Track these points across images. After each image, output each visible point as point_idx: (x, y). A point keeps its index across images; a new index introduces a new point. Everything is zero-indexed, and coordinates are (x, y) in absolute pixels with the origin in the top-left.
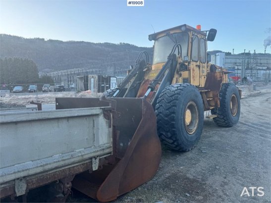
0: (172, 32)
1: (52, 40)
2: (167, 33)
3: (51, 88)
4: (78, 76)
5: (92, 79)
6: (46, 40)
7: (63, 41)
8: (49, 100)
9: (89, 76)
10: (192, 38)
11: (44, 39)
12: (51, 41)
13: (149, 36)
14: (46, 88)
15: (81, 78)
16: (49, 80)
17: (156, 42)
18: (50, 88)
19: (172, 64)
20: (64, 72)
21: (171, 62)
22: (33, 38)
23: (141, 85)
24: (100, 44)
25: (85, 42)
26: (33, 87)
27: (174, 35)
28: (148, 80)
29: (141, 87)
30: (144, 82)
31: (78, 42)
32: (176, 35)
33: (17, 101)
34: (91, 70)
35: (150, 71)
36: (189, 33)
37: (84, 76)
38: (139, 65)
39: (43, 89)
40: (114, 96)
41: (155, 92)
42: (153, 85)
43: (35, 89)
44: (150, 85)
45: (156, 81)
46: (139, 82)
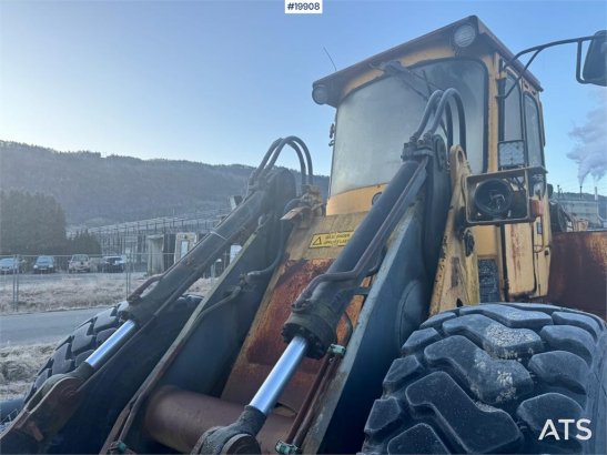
0: (407, 62)
1: (117, 157)
2: (387, 64)
3: (91, 262)
4: (153, 237)
5: (185, 244)
6: (103, 156)
7: (143, 159)
8: (53, 300)
9: (178, 235)
10: (501, 83)
11: (99, 154)
12: (114, 158)
13: (315, 85)
14: (78, 263)
15: (157, 241)
16: (89, 245)
17: (344, 109)
18: (86, 264)
19: (427, 183)
20: (131, 226)
21: (421, 176)
22: (76, 151)
23: (272, 285)
24: (223, 168)
25: (190, 163)
26: (46, 260)
27: (419, 71)
28: (303, 262)
29: (266, 298)
30: (282, 270)
31: (174, 161)
32: (428, 69)
34: (195, 222)
35: (314, 222)
36: (487, 61)
37: (166, 237)
38: (263, 193)
39: (70, 267)
40: (92, 364)
41: (335, 350)
42: (323, 312)
43: (51, 266)
44: (299, 313)
45: (345, 279)
46: (258, 273)
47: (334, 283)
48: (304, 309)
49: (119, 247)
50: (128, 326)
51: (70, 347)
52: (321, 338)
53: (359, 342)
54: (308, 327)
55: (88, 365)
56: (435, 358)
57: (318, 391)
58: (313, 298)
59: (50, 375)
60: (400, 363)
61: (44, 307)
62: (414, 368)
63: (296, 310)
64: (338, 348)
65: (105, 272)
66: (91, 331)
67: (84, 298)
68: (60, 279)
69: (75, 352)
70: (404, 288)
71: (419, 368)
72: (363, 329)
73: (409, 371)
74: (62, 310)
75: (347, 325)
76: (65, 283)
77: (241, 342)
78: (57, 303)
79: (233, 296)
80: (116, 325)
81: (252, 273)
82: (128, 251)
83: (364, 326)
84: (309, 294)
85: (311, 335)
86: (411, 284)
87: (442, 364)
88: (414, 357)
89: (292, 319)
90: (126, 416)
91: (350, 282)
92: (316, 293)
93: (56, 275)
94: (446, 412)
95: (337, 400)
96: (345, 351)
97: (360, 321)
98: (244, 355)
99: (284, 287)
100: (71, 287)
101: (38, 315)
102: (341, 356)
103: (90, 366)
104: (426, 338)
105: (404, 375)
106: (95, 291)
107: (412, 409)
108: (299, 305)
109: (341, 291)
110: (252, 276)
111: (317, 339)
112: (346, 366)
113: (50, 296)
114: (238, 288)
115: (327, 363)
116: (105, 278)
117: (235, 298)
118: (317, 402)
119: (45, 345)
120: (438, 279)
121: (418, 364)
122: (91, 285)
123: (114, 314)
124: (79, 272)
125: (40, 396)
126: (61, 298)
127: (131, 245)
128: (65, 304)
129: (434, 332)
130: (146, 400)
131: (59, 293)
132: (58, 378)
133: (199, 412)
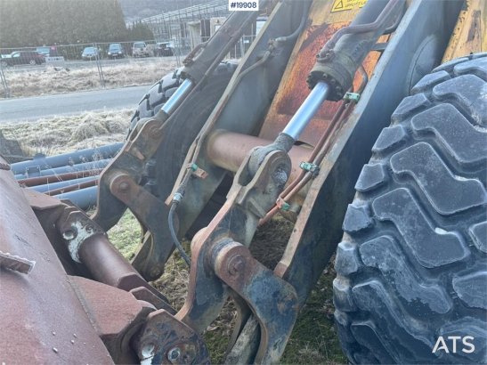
3: (148, 48)
4: (192, 23)
8: (127, 78)
9: (211, 20)
14: (138, 50)
15: (196, 26)
16: (143, 33)
18: (145, 49)
20: (173, 14)
23: (296, 50)
26: (115, 48)
28: (325, 26)
30: (305, 36)
33: (66, 82)
37: (202, 22)
39: (134, 52)
40: (167, 111)
41: (351, 97)
42: (344, 60)
43: (120, 53)
44: (322, 62)
45: (366, 31)
46: (284, 38)
47: (355, 34)
48: (327, 59)
49: (167, 35)
50: (186, 84)
51: (148, 102)
52: (342, 83)
53: (373, 90)
54: (330, 73)
55: (163, 112)
56: (442, 93)
57: (335, 128)
58: (335, 49)
59: (139, 119)
60: (409, 100)
61: (122, 83)
62: (422, 102)
63: (320, 59)
64: (354, 96)
65: (160, 56)
66: (160, 90)
67: (148, 76)
68: (128, 62)
69: (153, 106)
70: (420, 43)
71: (425, 103)
72: (377, 80)
73: (416, 105)
74: (135, 86)
75: (363, 76)
76: (132, 65)
77: (271, 100)
78: (130, 81)
79: (264, 60)
80: (177, 85)
81: (280, 39)
82: (174, 37)
83: (378, 77)
84: (333, 45)
85: (333, 80)
86: (428, 39)
87: (449, 98)
88: (423, 95)
89: (317, 67)
90: (194, 149)
91: (371, 34)
92: (339, 44)
93: (125, 59)
94: (446, 133)
95: (349, 135)
96: (359, 98)
97: (375, 73)
98: (274, 109)
99: (307, 50)
100: (137, 67)
101: (119, 89)
102: (356, 102)
103: (165, 113)
104: (437, 78)
105: (411, 108)
106: (156, 71)
107: (415, 133)
108: (323, 55)
109: (361, 42)
110: (279, 41)
111: (337, 83)
112: (359, 110)
113: (125, 75)
114: (268, 53)
115: (344, 108)
116: (161, 60)
117: (266, 62)
118: (334, 135)
119: (129, 110)
120: (456, 31)
121: (426, 99)
122: (151, 66)
123: (174, 77)
124: (141, 56)
125: (136, 132)
126: (132, 77)
127: (176, 33)
128: (136, 81)
129: (445, 73)
130: (206, 138)
131: (130, 73)
132: (144, 120)
133: (244, 145)
